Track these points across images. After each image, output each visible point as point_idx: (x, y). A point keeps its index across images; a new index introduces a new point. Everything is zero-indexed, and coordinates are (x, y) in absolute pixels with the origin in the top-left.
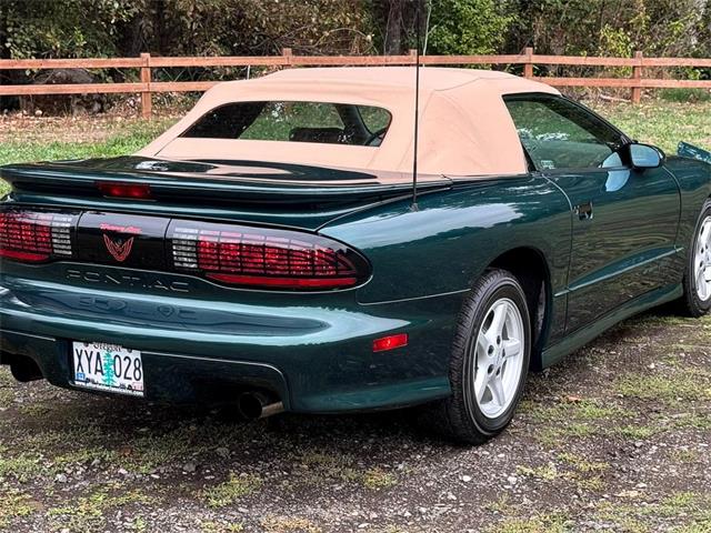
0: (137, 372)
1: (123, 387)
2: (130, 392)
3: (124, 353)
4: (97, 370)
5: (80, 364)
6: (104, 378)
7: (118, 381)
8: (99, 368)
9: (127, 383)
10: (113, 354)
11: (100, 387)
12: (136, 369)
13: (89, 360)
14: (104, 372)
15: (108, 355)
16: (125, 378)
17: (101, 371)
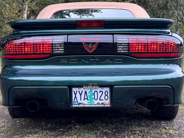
0: (106, 97)
1: (99, 104)
2: (103, 106)
3: (99, 89)
4: (84, 99)
5: (75, 97)
6: (88, 101)
7: (96, 102)
8: (86, 97)
9: (101, 102)
10: (93, 91)
11: (87, 106)
12: (106, 95)
13: (81, 95)
14: (89, 99)
15: (91, 91)
16: (100, 100)
17: (87, 99)
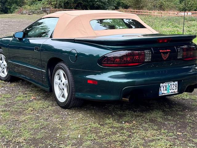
0: (176, 87)
1: (172, 92)
2: (174, 93)
3: (173, 83)
4: (165, 90)
5: (161, 90)
6: (167, 91)
7: (171, 91)
8: (166, 89)
9: (173, 91)
10: (170, 85)
11: (166, 94)
13: (163, 88)
15: (168, 85)
17: (166, 90)
